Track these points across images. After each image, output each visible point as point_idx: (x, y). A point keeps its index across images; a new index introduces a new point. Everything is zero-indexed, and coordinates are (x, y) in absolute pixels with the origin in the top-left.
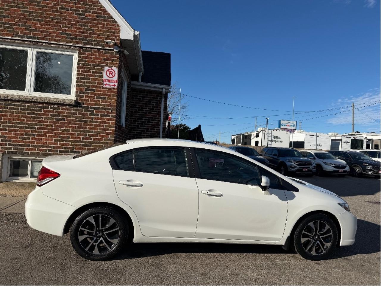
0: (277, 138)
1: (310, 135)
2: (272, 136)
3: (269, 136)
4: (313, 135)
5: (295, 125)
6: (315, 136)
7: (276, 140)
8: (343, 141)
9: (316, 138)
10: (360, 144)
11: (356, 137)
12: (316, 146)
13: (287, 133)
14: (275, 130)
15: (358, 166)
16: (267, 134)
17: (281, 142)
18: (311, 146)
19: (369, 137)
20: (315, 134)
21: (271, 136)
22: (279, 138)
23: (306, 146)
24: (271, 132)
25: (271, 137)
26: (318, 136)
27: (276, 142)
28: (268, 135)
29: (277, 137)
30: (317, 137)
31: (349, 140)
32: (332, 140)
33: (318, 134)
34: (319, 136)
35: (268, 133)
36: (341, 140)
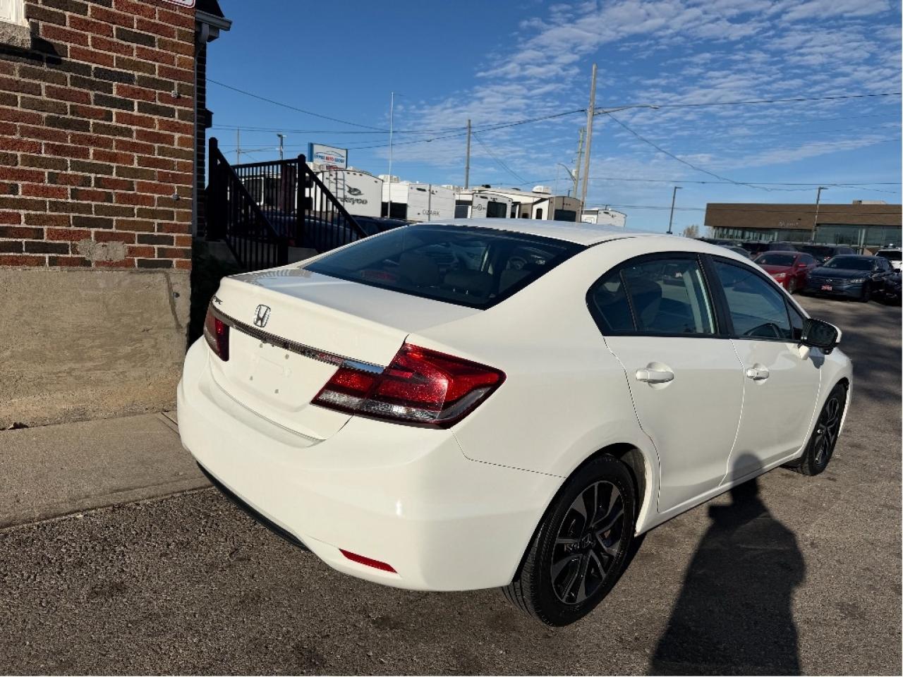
0: (356, 193)
1: (419, 189)
2: (346, 186)
3: (339, 186)
4: (424, 190)
5: (345, 159)
6: (427, 193)
7: (355, 197)
8: (475, 204)
9: (430, 196)
10: (501, 210)
11: (495, 197)
12: (429, 213)
13: (376, 182)
14: (352, 173)
15: (521, 260)
16: (335, 181)
17: (364, 202)
18: (419, 214)
19: (516, 199)
20: (427, 189)
21: (342, 187)
22: (360, 193)
23: (411, 215)
24: (342, 178)
25: (344, 189)
26: (433, 193)
27: (353, 203)
28: (337, 183)
29: (355, 190)
30: (432, 195)
31: (484, 203)
32: (458, 202)
33: (433, 188)
34: (435, 192)
35: (336, 179)
36: (470, 203)
